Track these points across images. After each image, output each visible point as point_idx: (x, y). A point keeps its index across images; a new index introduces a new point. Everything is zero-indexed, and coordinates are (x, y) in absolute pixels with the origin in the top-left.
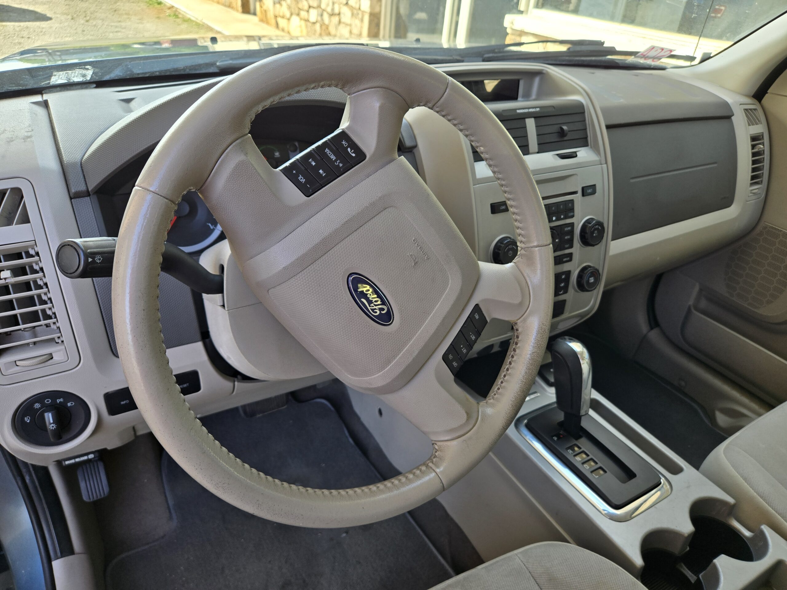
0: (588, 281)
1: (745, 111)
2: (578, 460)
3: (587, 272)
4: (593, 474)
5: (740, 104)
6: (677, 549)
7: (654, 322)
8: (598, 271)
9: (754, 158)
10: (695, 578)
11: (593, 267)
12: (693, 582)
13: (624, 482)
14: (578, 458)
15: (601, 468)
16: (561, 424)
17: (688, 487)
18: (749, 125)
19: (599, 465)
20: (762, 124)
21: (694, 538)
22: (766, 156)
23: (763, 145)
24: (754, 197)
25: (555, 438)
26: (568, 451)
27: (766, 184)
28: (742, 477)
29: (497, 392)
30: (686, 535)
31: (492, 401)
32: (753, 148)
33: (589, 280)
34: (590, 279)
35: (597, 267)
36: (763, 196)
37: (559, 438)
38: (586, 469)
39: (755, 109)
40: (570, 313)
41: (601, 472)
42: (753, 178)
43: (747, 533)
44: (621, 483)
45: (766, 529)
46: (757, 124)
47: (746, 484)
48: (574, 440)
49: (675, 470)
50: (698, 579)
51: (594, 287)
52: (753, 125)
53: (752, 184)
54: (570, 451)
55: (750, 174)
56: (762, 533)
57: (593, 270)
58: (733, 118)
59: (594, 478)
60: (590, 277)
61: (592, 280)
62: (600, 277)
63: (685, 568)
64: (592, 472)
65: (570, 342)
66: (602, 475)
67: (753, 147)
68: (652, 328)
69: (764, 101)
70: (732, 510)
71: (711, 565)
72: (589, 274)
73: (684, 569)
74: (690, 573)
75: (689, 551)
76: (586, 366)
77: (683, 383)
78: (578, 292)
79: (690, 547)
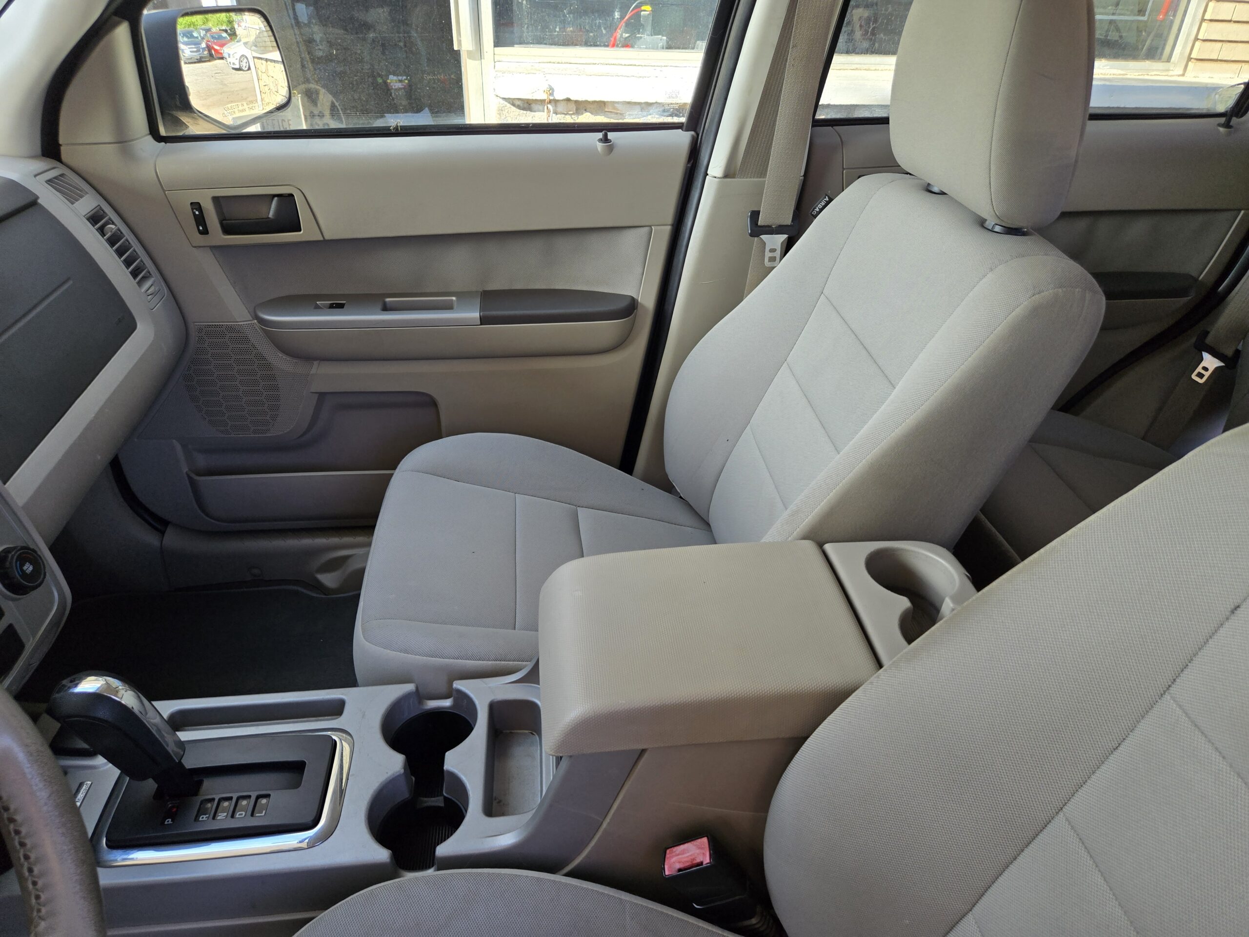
0: (24, 574)
1: (49, 184)
2: (223, 820)
3: (11, 563)
4: (257, 815)
5: (35, 176)
6: (404, 793)
7: (159, 524)
8: (27, 548)
9: (114, 248)
10: (441, 798)
11: (14, 548)
12: (442, 804)
13: (297, 785)
14: (221, 816)
15: (258, 797)
16: (159, 795)
17: (364, 716)
18: (72, 203)
19: (254, 795)
20: (88, 193)
21: (411, 765)
22: (128, 235)
23: (113, 223)
24: (157, 299)
25: (169, 821)
26: (201, 819)
27: (156, 272)
28: (401, 651)
29: (39, 904)
30: (402, 771)
31: (43, 925)
32: (103, 235)
33: (22, 571)
34: (25, 568)
35: (20, 544)
36: (166, 290)
37: (173, 817)
38: (242, 819)
39: (62, 175)
40: (34, 635)
41: (264, 801)
42: (135, 274)
43: (447, 703)
44: (296, 790)
45: (458, 685)
46: (81, 197)
47: (410, 655)
48: (194, 798)
49: (336, 709)
50: (446, 799)
51: (42, 576)
52: (77, 200)
53: (140, 284)
54: (203, 818)
55: (127, 272)
56: (459, 692)
57: (19, 553)
58: (39, 201)
59: (261, 819)
60: (22, 565)
61: (28, 568)
62: (38, 555)
63: (426, 799)
64: (252, 815)
65: (76, 686)
66: (267, 804)
67: (102, 231)
68: (163, 533)
69: (64, 157)
70: (419, 696)
71: (445, 774)
72: (16, 562)
73: (426, 802)
74: (433, 799)
75: (416, 778)
76: (127, 697)
77: (256, 571)
78: (19, 599)
79: (414, 776)
